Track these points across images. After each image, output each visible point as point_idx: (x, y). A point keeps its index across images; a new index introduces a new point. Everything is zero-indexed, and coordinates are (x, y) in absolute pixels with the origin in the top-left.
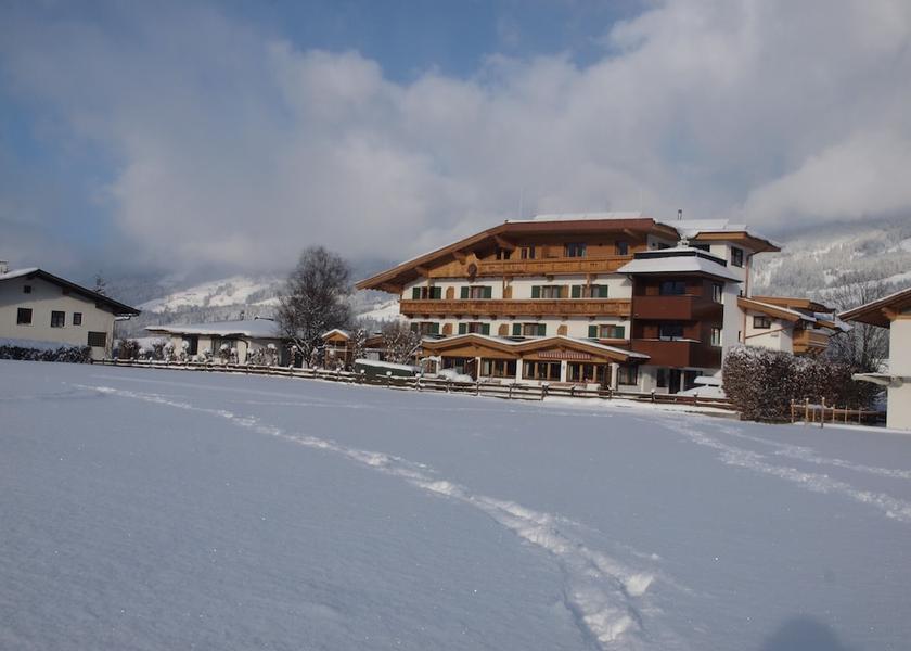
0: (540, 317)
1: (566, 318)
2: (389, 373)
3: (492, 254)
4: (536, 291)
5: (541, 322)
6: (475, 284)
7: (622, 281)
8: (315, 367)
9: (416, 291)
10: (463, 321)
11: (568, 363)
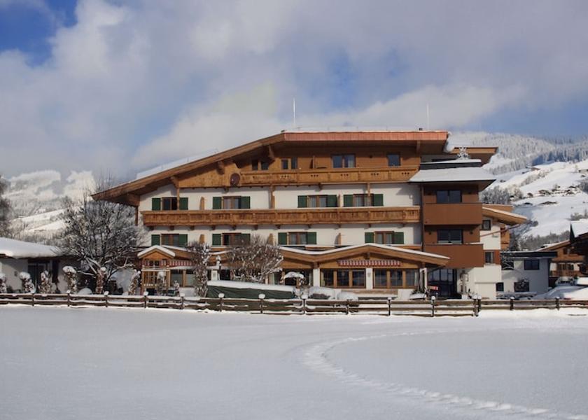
0: (309, 226)
1: (339, 226)
2: (262, 296)
3: (248, 164)
4: (302, 201)
5: (310, 231)
6: (229, 194)
7: (398, 190)
8: (107, 293)
9: (156, 202)
10: (217, 232)
11: (373, 270)
